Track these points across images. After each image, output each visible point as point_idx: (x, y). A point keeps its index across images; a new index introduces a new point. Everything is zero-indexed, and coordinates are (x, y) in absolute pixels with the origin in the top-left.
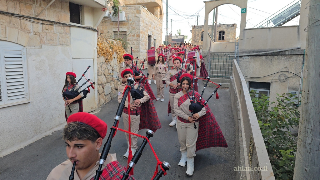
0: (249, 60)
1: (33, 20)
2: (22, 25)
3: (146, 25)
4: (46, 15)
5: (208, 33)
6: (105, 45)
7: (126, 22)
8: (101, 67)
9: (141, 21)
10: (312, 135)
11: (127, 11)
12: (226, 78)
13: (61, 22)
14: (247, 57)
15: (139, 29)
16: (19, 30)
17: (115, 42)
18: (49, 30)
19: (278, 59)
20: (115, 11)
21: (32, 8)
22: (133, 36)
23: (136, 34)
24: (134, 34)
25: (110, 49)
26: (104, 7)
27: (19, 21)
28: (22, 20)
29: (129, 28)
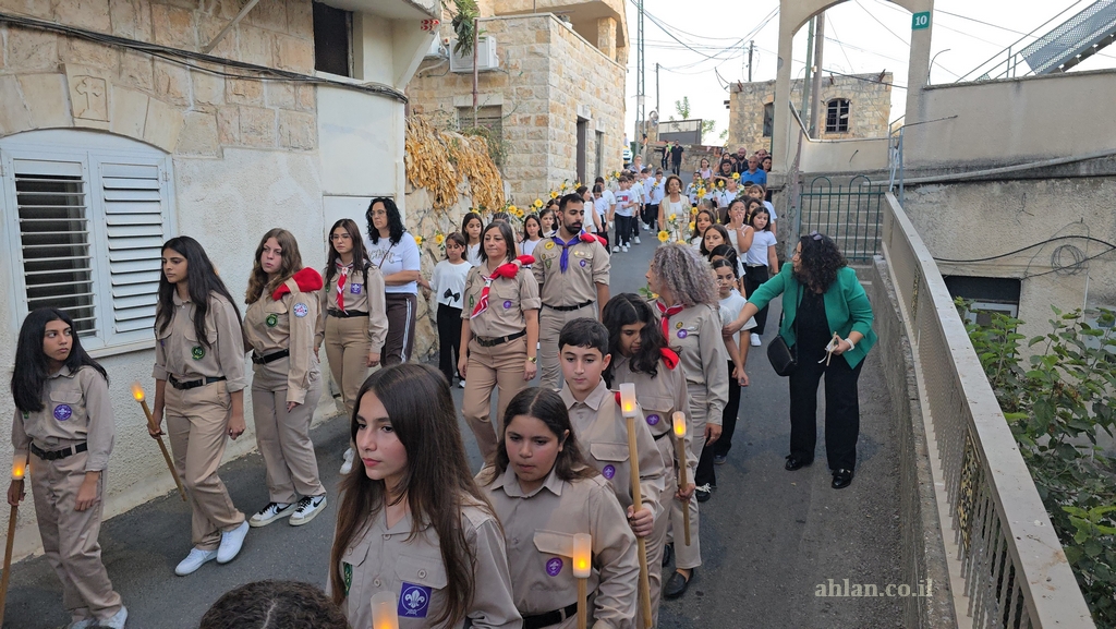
0: (942, 198)
1: (193, 62)
2: (160, 78)
3: (569, 84)
4: (235, 45)
5: (791, 106)
6: (430, 151)
7: (501, 74)
8: (419, 225)
9: (551, 68)
11: (502, 37)
12: (859, 263)
13: (287, 70)
14: (933, 188)
15: (546, 97)
16: (149, 95)
17: (465, 142)
18: (248, 97)
19: (1048, 191)
20: (462, 33)
21: (192, 22)
22: (526, 120)
23: (533, 116)
24: (528, 115)
25: (449, 164)
26: (429, 14)
27: (150, 64)
28: (158, 64)
29: (512, 94)
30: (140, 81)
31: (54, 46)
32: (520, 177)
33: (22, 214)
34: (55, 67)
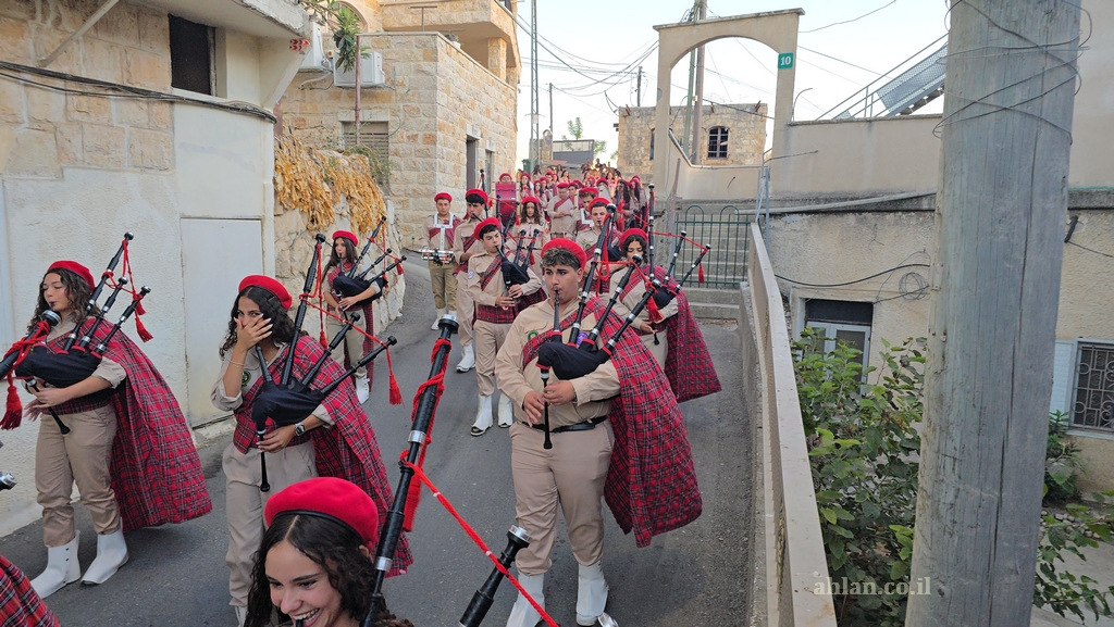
0: (805, 227)
1: (29, 77)
3: (458, 103)
4: (78, 60)
6: (304, 171)
7: (387, 90)
8: (291, 247)
9: (439, 87)
10: (957, 477)
11: (389, 53)
12: (729, 288)
13: (139, 87)
14: (797, 217)
15: (433, 115)
17: (343, 161)
18: (92, 114)
19: (896, 223)
20: (343, 49)
21: (26, 34)
22: (414, 138)
23: (421, 134)
24: (415, 133)
25: (325, 184)
26: (298, 35)
29: (399, 111)
32: (407, 194)
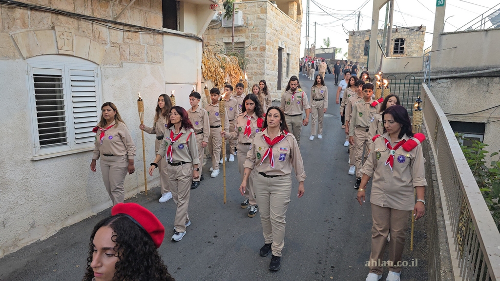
0: (449, 85)
1: (110, 25)
2: (95, 32)
3: (275, 32)
4: (128, 17)
5: (377, 42)
6: (213, 63)
7: (244, 27)
9: (267, 25)
11: (245, 11)
13: (150, 28)
14: (445, 80)
15: (264, 38)
16: (91, 39)
17: (228, 59)
18: (133, 40)
20: (227, 9)
22: (255, 49)
23: (259, 47)
24: (256, 46)
25: (221, 69)
26: (213, 2)
27: (91, 26)
28: (95, 26)
29: (249, 37)
30: (87, 33)
31: (50, 17)
32: (252, 74)
33: (36, 92)
34: (51, 27)
